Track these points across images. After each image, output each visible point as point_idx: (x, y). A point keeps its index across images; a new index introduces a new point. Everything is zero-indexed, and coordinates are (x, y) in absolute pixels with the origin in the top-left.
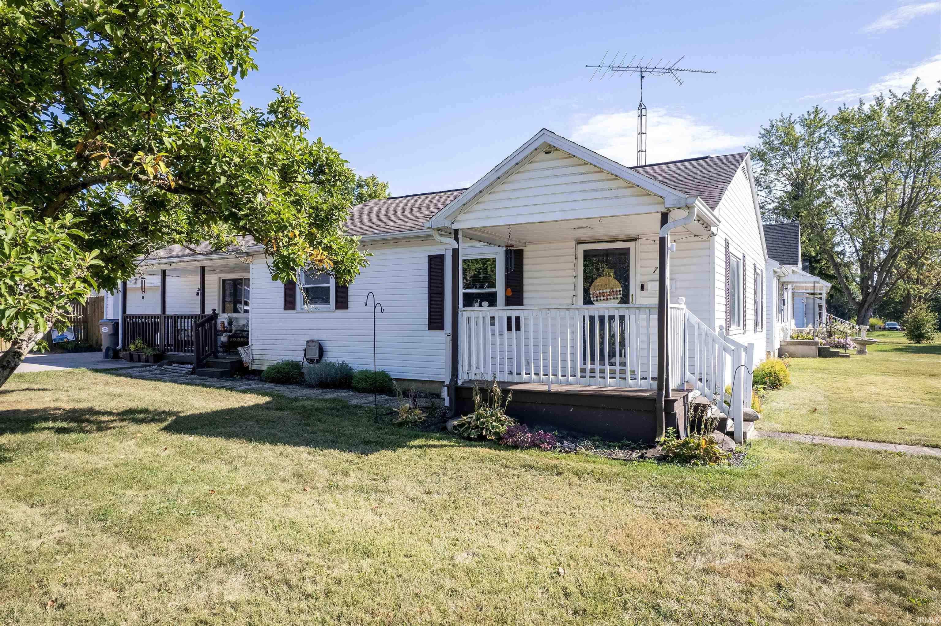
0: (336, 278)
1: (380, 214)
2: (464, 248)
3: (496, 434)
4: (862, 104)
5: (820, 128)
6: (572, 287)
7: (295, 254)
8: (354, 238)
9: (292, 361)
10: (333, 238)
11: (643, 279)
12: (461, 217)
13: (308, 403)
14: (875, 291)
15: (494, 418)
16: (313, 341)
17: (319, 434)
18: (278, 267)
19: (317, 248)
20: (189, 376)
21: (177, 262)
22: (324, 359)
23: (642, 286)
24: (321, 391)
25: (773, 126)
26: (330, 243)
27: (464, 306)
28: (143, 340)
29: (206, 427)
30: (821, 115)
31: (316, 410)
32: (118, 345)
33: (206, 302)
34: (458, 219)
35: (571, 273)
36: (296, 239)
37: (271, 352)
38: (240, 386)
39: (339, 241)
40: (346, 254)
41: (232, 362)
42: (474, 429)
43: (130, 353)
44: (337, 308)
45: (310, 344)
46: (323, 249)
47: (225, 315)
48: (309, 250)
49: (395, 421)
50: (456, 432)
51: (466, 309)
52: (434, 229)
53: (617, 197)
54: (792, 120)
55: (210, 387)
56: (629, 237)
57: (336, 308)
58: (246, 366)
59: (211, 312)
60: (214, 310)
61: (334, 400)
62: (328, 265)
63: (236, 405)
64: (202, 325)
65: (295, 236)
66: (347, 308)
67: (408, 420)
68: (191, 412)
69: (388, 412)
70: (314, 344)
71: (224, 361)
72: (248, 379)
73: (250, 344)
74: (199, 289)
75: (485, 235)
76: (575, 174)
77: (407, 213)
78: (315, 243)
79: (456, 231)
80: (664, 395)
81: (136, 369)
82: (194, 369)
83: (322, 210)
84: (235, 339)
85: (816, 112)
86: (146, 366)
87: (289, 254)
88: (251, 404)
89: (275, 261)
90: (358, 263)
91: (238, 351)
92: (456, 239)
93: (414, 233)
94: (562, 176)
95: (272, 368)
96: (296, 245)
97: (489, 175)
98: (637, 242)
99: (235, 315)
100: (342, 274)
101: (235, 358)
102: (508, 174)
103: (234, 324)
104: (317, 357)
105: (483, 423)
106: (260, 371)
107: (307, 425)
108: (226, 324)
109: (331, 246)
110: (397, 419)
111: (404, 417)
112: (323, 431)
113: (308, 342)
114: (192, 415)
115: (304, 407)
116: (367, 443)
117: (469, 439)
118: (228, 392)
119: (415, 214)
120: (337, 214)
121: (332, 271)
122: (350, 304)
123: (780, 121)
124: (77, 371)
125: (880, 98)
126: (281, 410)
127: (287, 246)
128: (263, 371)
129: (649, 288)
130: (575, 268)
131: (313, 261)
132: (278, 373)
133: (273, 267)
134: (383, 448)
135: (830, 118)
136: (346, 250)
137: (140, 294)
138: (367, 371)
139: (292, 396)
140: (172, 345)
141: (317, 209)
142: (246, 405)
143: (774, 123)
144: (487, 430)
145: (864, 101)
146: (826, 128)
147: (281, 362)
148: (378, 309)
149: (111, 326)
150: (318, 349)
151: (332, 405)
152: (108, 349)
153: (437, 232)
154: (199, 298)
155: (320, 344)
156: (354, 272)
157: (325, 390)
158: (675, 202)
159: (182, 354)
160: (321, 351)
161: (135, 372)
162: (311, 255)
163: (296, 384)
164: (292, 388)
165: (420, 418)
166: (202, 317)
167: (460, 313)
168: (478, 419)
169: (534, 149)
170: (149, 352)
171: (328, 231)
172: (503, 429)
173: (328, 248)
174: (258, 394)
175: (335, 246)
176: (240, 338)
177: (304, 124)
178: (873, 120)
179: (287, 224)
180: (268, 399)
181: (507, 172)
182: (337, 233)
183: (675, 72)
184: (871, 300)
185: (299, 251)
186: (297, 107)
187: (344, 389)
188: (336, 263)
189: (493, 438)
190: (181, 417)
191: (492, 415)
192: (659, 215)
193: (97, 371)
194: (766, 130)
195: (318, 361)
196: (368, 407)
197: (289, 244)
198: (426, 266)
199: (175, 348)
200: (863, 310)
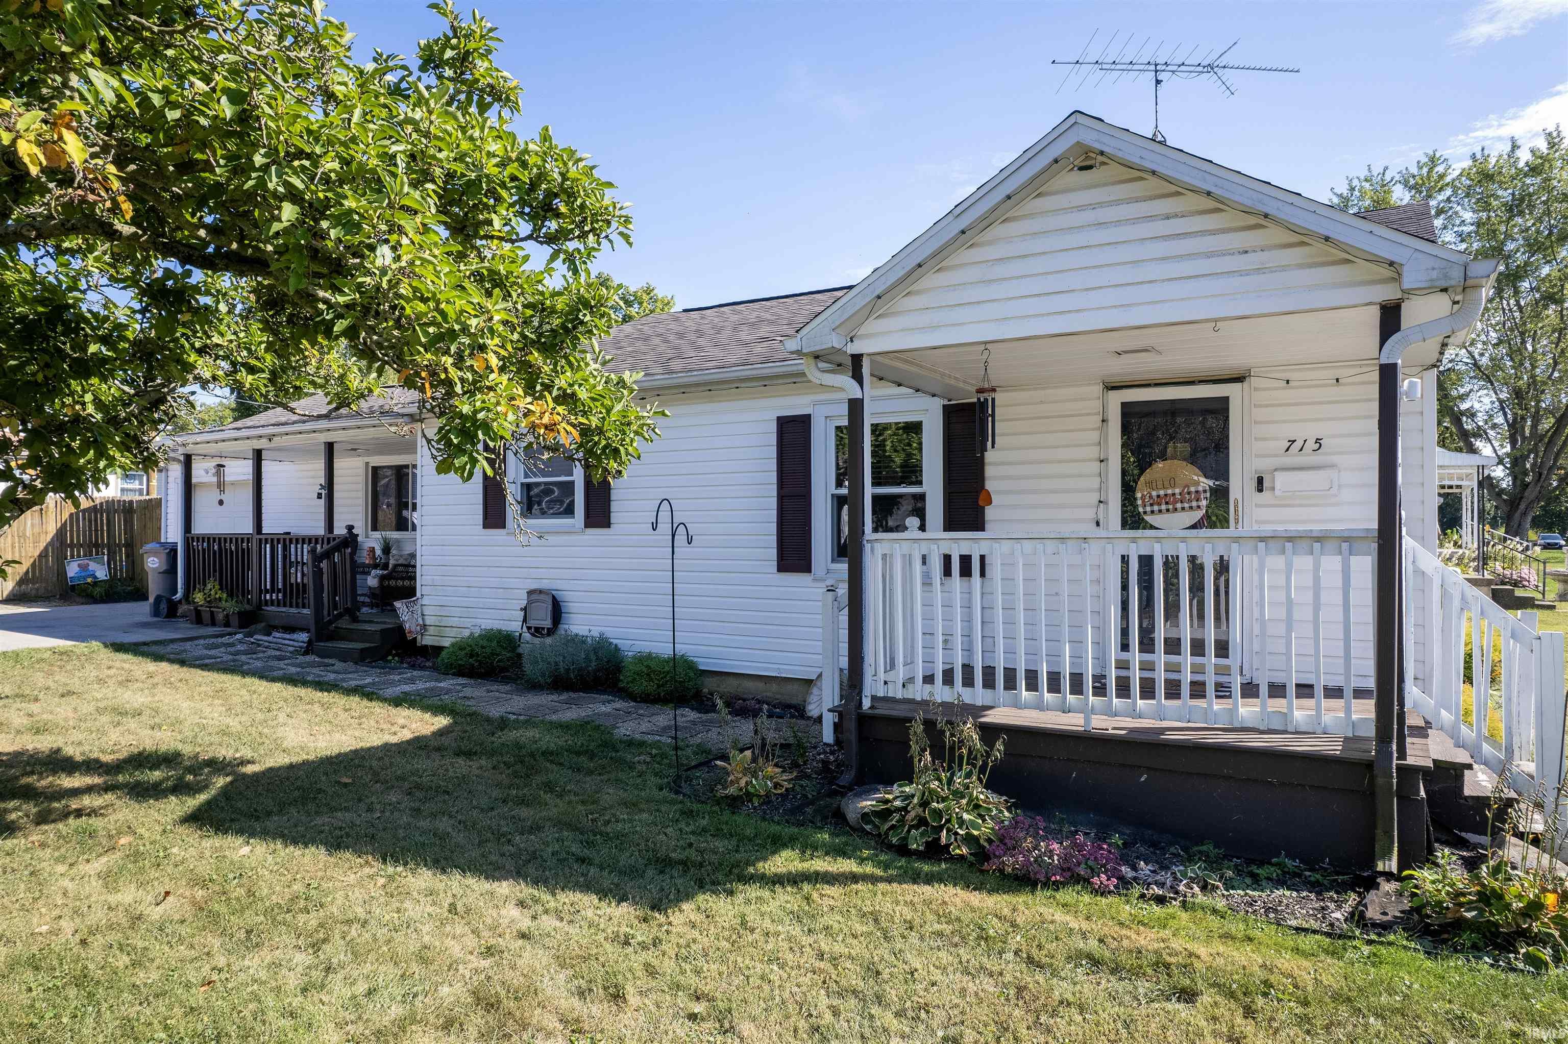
0: (587, 467)
1: (671, 337)
2: (873, 399)
3: (970, 840)
4: (1515, 147)
5: (1441, 190)
6: (1095, 482)
7: (489, 410)
8: (626, 376)
9: (500, 631)
10: (579, 375)
11: (1262, 465)
12: (871, 326)
13: (527, 735)
14: (1539, 480)
15: (964, 801)
16: (541, 592)
17: (550, 834)
18: (449, 443)
19: (542, 397)
20: (301, 659)
21: (281, 435)
22: (562, 627)
23: (1260, 481)
24: (555, 697)
25: (1352, 189)
26: (571, 385)
27: (875, 530)
28: (221, 584)
29: (293, 811)
30: (1440, 169)
31: (543, 753)
32: (176, 592)
33: (336, 509)
34: (862, 331)
35: (1094, 452)
36: (492, 377)
37: (457, 612)
38: (393, 684)
39: (591, 381)
40: (609, 411)
41: (382, 631)
42: (917, 827)
43: (196, 609)
44: (588, 524)
45: (534, 597)
46: (556, 400)
47: (377, 535)
48: (524, 402)
49: (721, 792)
50: (868, 827)
51: (880, 535)
52: (805, 355)
53: (1258, 271)
54: (1388, 178)
55: (329, 691)
56: (1227, 373)
57: (586, 527)
58: (410, 637)
59: (344, 531)
60: (350, 528)
61: (583, 726)
62: (568, 437)
63: (375, 740)
64: (327, 555)
65: (489, 368)
66: (607, 524)
67: (752, 790)
68: (270, 763)
69: (702, 758)
70: (542, 597)
71: (367, 627)
72: (413, 667)
73: (418, 594)
74: (322, 487)
75: (913, 369)
76: (1151, 218)
77: (727, 333)
78: (538, 388)
79: (857, 359)
80: (1395, 755)
81: (202, 642)
82: (310, 642)
83: (553, 311)
84: (392, 583)
85: (1433, 161)
86: (222, 636)
87: (475, 412)
88: (407, 735)
89: (441, 429)
90: (637, 433)
91: (394, 610)
92: (858, 377)
93: (746, 372)
94: (1118, 223)
95: (460, 646)
96: (490, 389)
97: (938, 227)
98: (1246, 384)
99: (394, 535)
100: (599, 458)
101: (388, 622)
102: (985, 223)
103: (394, 551)
104: (547, 623)
105: (938, 814)
106: (438, 649)
107: (522, 802)
108: (378, 552)
109: (574, 394)
110: (725, 788)
111: (743, 783)
112: (560, 824)
113: (530, 593)
114: (271, 769)
115: (518, 746)
116: (664, 864)
117: (902, 850)
118: (365, 702)
119: (744, 335)
120: (588, 318)
121: (577, 450)
122: (614, 517)
123: (1366, 180)
124: (80, 647)
125: (1555, 134)
126: (469, 754)
127: (471, 392)
128: (441, 648)
129: (1278, 486)
130: (1101, 443)
131: (533, 427)
132: (471, 656)
133: (438, 442)
134: (701, 886)
135: (1457, 173)
136: (607, 402)
137: (216, 495)
138: (649, 656)
139: (495, 712)
140: (279, 591)
141: (543, 310)
142: (394, 740)
143: (1355, 183)
144: (949, 830)
145: (1518, 143)
146: (1448, 192)
147: (477, 632)
148: (681, 538)
149: (164, 557)
150: (550, 607)
151: (580, 741)
152: (158, 599)
153: (812, 361)
154: (322, 502)
155: (554, 597)
156: (627, 454)
157: (564, 696)
158: (1434, 274)
159: (293, 610)
160: (557, 610)
161: (196, 649)
162: (528, 413)
163: (506, 680)
164: (499, 689)
165: (776, 786)
166: (329, 539)
167: (868, 547)
168: (924, 804)
169: (1051, 159)
170: (230, 606)
171: (566, 357)
172: (984, 829)
173: (566, 398)
174: (425, 708)
175: (583, 394)
176: (403, 579)
177: (508, 99)
178: (1540, 174)
179: (457, 327)
180: (442, 721)
181: (983, 218)
182: (587, 364)
183: (1220, 72)
184: (1532, 497)
185: (498, 403)
186: (489, 51)
187: (603, 692)
188: (585, 432)
189: (965, 850)
190: (244, 775)
191: (958, 795)
192: (1374, 314)
193: (119, 647)
194: (1340, 196)
195: (551, 632)
196: (656, 745)
197: (474, 388)
198: (773, 439)
199: (285, 596)
200: (1517, 515)
